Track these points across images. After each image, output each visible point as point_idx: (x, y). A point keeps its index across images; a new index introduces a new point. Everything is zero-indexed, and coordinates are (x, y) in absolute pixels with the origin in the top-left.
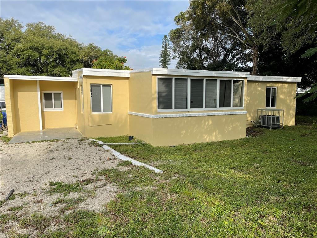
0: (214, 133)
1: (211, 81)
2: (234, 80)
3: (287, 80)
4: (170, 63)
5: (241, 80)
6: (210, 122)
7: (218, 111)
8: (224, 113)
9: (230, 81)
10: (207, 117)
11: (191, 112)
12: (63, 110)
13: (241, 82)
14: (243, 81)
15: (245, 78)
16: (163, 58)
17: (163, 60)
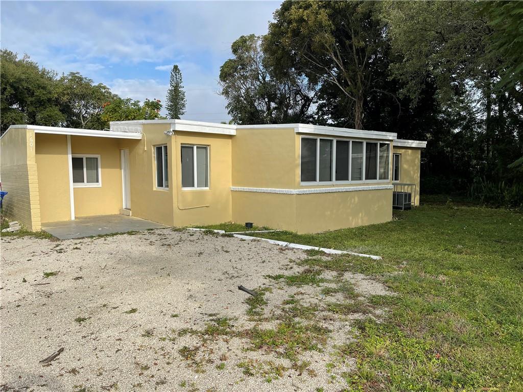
0: (360, 215)
1: (358, 143)
2: (380, 143)
3: (411, 145)
4: (183, 111)
5: (386, 144)
6: (356, 199)
7: (364, 184)
8: (371, 187)
9: (376, 144)
10: (353, 193)
11: (337, 185)
12: (100, 186)
13: (386, 145)
14: (388, 144)
15: (391, 141)
16: (171, 102)
17: (171, 106)
